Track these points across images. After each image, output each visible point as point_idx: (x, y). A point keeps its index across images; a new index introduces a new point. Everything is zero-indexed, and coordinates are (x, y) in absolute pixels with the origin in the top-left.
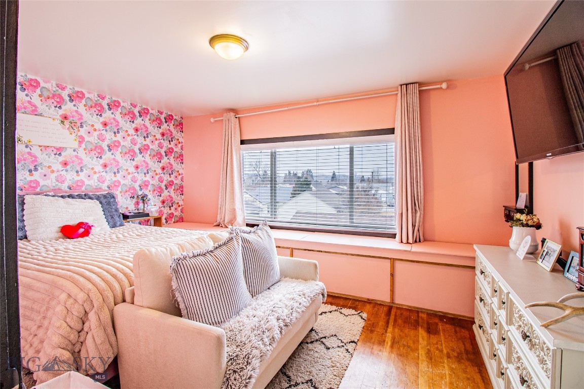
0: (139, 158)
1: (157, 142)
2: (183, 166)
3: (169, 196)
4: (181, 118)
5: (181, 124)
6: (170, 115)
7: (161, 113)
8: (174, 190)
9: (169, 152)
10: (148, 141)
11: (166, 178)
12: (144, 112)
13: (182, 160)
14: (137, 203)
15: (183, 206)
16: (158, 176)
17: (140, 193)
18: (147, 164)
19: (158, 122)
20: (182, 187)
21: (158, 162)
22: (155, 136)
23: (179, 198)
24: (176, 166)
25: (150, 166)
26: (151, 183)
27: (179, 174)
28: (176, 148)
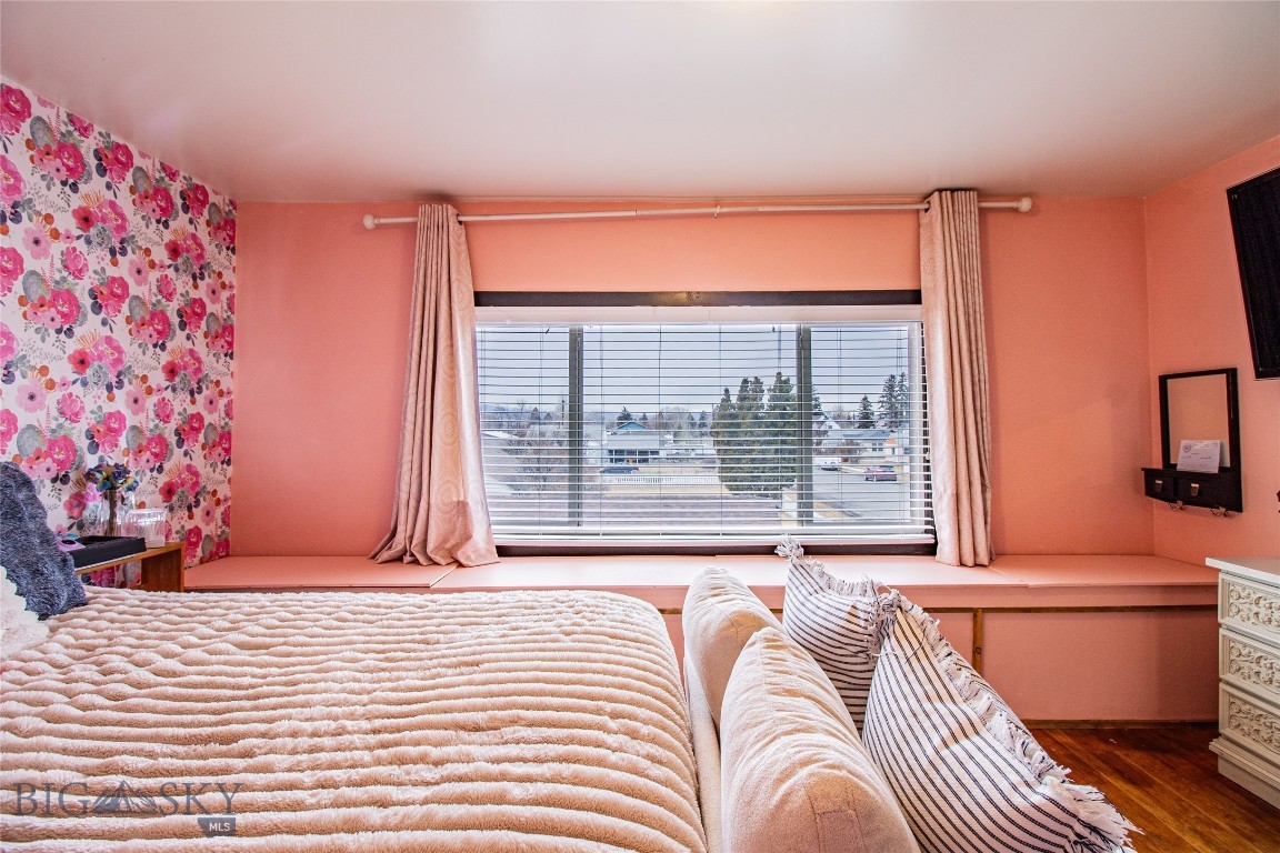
0: (90, 327)
1: (154, 275)
2: (233, 364)
3: (189, 468)
4: (232, 203)
5: (230, 224)
6: (197, 187)
7: (173, 175)
8: (203, 447)
9: (192, 313)
10: (124, 269)
11: (180, 404)
12: (114, 160)
13: (230, 344)
14: (79, 501)
15: (229, 503)
16: (154, 399)
17: (91, 461)
18: (118, 350)
19: (158, 200)
20: (226, 436)
21: (155, 346)
22: (148, 252)
23: (218, 476)
24: (213, 365)
25: (127, 361)
26: (129, 423)
27: (221, 394)
28: (214, 302)
